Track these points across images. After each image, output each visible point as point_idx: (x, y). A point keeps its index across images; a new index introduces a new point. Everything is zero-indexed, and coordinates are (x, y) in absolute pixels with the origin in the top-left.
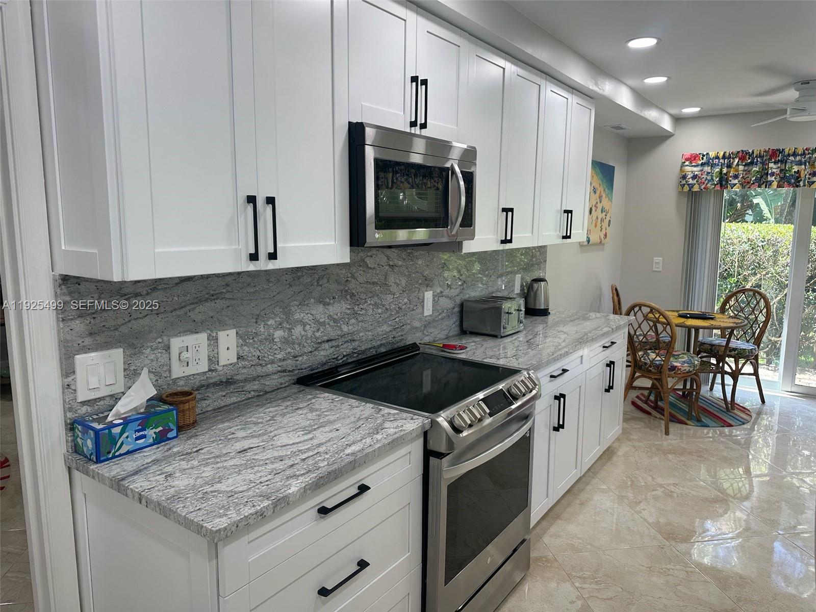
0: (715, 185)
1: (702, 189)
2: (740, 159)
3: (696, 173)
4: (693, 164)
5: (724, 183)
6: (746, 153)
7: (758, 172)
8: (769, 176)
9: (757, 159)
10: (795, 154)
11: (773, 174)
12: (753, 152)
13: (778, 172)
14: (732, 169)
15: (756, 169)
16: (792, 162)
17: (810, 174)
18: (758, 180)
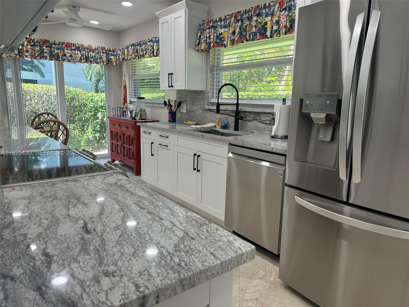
0: (16, 55)
1: (7, 57)
2: (27, 42)
5: (21, 54)
6: (31, 39)
7: (39, 50)
8: (45, 54)
9: (37, 43)
10: (55, 44)
11: (46, 53)
12: (34, 39)
13: (48, 52)
14: (25, 47)
15: (37, 48)
16: (54, 47)
17: (63, 55)
18: (39, 55)
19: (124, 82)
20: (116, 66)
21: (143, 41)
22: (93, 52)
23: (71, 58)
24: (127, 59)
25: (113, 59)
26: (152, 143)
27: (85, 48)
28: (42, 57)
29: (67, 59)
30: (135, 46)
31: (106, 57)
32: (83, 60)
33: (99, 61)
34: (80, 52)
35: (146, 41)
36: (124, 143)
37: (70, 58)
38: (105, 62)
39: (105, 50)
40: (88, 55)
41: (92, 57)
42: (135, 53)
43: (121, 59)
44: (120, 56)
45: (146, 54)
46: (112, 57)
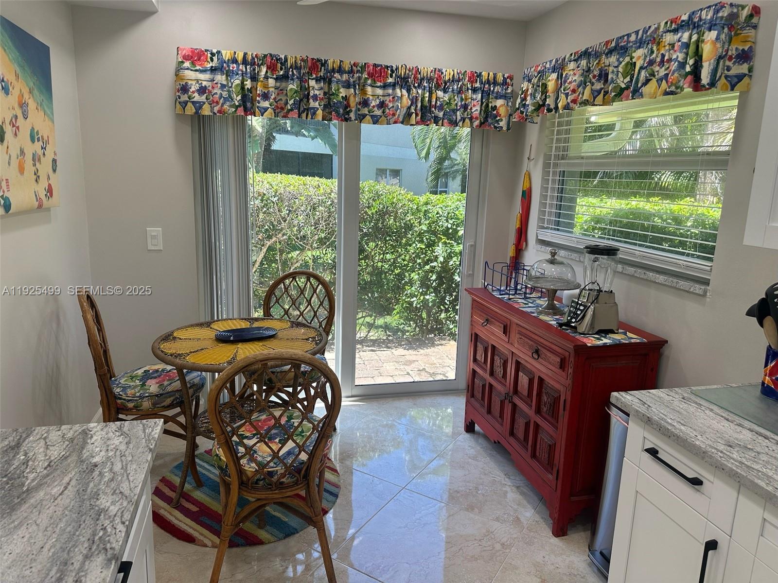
0: (237, 107)
1: (215, 114)
2: (268, 68)
3: (204, 84)
4: (198, 68)
5: (249, 105)
6: (277, 60)
7: (296, 92)
8: (311, 101)
9: (292, 71)
10: (340, 70)
11: (315, 98)
12: (286, 59)
13: (322, 96)
14: (259, 83)
15: (293, 86)
16: (338, 81)
17: (360, 103)
18: (297, 105)
19: (527, 179)
20: (508, 129)
21: (637, 32)
22: (445, 91)
23: (381, 111)
24: (552, 106)
25: (501, 108)
26: (711, 545)
27: (422, 79)
28: (303, 112)
29: (372, 116)
30: (597, 55)
31: (482, 103)
32: (414, 115)
33: (459, 118)
34: (409, 91)
35: (657, 29)
36: (516, 391)
37: (378, 112)
38: (477, 118)
39: (481, 83)
40: (430, 101)
41: (441, 105)
42: (593, 84)
43: (531, 108)
44: (529, 98)
45: (647, 81)
46: (499, 103)
